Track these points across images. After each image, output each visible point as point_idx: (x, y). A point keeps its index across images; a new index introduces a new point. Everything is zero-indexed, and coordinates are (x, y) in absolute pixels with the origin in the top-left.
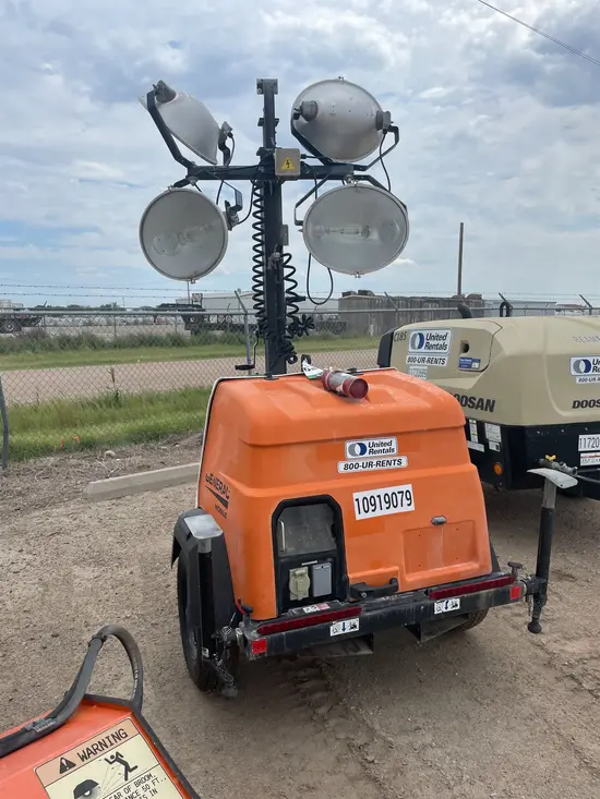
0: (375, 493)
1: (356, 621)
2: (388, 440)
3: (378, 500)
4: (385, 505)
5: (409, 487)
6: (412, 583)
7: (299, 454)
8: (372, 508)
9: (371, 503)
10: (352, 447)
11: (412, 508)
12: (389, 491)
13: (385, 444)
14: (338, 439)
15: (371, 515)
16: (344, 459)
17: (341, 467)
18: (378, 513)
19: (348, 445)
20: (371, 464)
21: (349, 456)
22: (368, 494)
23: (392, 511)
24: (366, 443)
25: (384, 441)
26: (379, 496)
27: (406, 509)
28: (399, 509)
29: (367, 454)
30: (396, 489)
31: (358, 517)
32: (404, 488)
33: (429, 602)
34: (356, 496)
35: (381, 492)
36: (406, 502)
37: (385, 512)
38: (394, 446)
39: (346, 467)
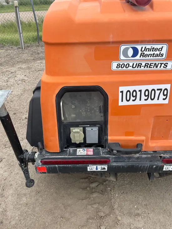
0: (137, 88)
1: (106, 167)
2: (159, 46)
3: (138, 93)
4: (143, 97)
5: (168, 86)
6: (153, 147)
7: (80, 53)
8: (132, 98)
9: (133, 95)
10: (126, 50)
11: (166, 102)
12: (150, 87)
13: (156, 50)
14: (114, 43)
15: (131, 103)
16: (117, 58)
17: (114, 65)
18: (137, 102)
19: (123, 48)
20: (139, 65)
21: (122, 57)
22: (131, 88)
23: (149, 102)
24: (139, 47)
25: (156, 46)
26: (140, 91)
27: (161, 101)
28: (155, 102)
29: (138, 57)
30: (156, 87)
31: (121, 104)
32: (163, 87)
33: (160, 164)
34: (121, 89)
35: (143, 88)
36: (162, 96)
37: (143, 102)
38: (164, 51)
39: (118, 66)
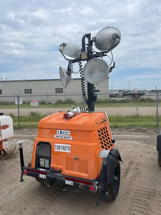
0: (60, 145)
1: (45, 176)
2: (68, 132)
3: (61, 147)
4: (62, 149)
5: (70, 146)
8: (59, 149)
9: (59, 147)
10: (58, 132)
11: (69, 152)
12: (64, 145)
13: (67, 132)
14: (55, 129)
15: (58, 150)
16: (56, 134)
17: (55, 136)
18: (60, 151)
19: (58, 131)
20: (62, 137)
21: (57, 134)
22: (59, 145)
23: (64, 151)
24: (62, 131)
25: (67, 131)
26: (61, 146)
27: (68, 151)
28: (66, 151)
29: (62, 134)
30: (66, 145)
31: (55, 150)
32: (68, 146)
33: (64, 179)
34: (56, 144)
35: (62, 145)
36: (68, 150)
37: (62, 151)
38: (69, 133)
39: (56, 137)
